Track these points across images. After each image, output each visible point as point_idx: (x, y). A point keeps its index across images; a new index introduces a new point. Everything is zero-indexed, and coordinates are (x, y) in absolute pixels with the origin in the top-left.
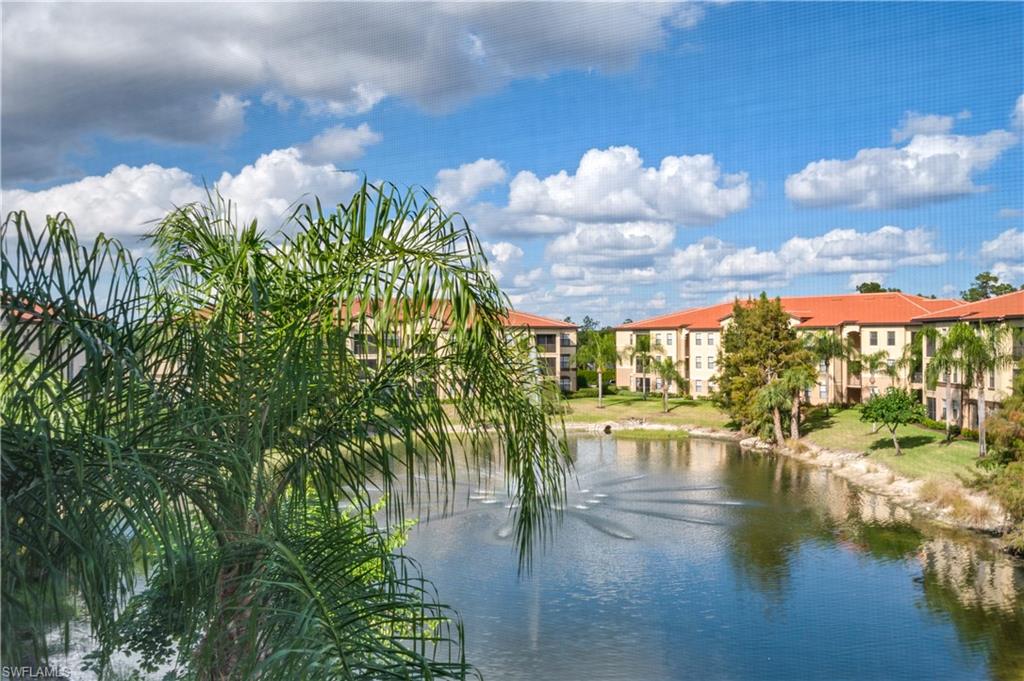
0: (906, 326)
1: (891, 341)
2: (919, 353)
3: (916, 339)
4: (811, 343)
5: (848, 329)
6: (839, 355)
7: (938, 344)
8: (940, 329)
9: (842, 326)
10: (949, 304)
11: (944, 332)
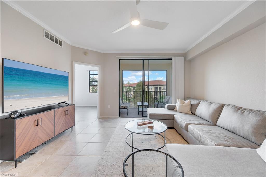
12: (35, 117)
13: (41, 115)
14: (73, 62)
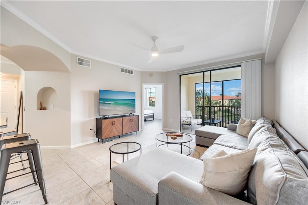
0: (228, 100)
1: (226, 102)
2: (230, 104)
3: (229, 102)
4: (214, 102)
5: (219, 101)
6: (218, 104)
7: (233, 103)
8: (233, 100)
9: (218, 100)
10: (234, 97)
11: (234, 101)
12: (111, 120)
13: (114, 119)
14: (142, 84)
